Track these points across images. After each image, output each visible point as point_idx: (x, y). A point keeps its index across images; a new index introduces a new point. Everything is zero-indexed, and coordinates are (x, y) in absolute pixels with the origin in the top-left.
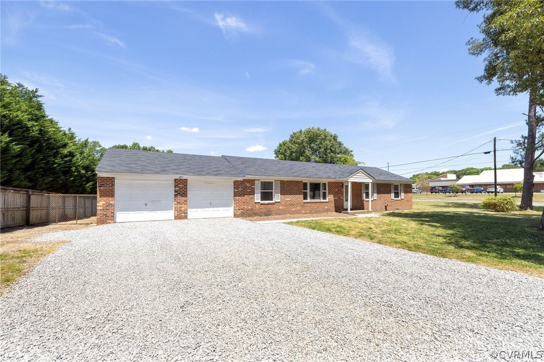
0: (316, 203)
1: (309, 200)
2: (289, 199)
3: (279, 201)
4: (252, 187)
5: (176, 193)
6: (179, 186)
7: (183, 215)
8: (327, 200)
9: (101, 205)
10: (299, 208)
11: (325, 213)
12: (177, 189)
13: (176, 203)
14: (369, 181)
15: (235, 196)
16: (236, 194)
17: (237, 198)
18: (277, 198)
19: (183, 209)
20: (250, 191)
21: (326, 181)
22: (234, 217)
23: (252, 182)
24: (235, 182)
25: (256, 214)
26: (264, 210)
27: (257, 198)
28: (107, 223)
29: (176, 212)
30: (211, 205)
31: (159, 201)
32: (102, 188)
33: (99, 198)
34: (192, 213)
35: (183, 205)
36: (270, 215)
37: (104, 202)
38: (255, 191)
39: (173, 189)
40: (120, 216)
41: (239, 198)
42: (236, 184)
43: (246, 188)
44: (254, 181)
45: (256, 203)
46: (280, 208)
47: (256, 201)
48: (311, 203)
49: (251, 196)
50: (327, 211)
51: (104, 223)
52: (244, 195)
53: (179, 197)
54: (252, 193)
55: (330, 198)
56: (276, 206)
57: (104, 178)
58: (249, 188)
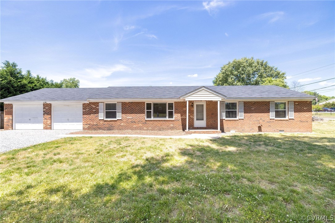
0: (159, 121)
1: (152, 119)
2: (130, 117)
3: (121, 119)
4: (97, 108)
5: (44, 113)
6: (46, 108)
7: (48, 126)
8: (173, 119)
9: (6, 119)
10: (140, 125)
11: (170, 131)
12: (45, 110)
13: (44, 119)
14: (218, 99)
15: (83, 115)
16: (84, 113)
17: (85, 116)
18: (119, 116)
19: (48, 123)
20: (95, 111)
21: (172, 101)
22: (83, 130)
23: (97, 104)
24: (84, 104)
25: (100, 128)
26: (107, 126)
27: (101, 116)
28: (9, 129)
29: (44, 125)
30: (68, 121)
31: (37, 117)
32: (6, 110)
33: (5, 116)
34: (56, 126)
35: (48, 121)
36: (112, 130)
37: (7, 118)
38: (99, 111)
39: (43, 110)
40: (17, 126)
41: (86, 116)
42: (84, 106)
43: (92, 108)
44: (98, 103)
45: (100, 120)
46: (122, 124)
47: (100, 119)
48: (154, 121)
49: (96, 115)
50: (172, 128)
51: (7, 130)
52: (90, 114)
53: (46, 115)
54: (97, 112)
55: (177, 116)
56: (118, 123)
57: (7, 104)
58: (94, 109)
